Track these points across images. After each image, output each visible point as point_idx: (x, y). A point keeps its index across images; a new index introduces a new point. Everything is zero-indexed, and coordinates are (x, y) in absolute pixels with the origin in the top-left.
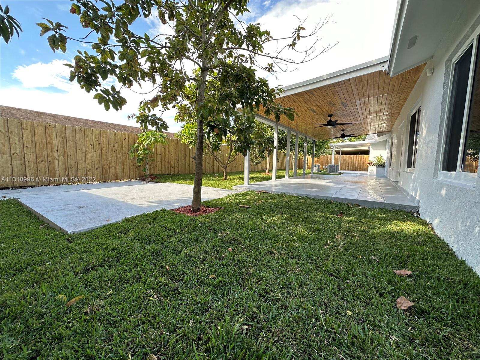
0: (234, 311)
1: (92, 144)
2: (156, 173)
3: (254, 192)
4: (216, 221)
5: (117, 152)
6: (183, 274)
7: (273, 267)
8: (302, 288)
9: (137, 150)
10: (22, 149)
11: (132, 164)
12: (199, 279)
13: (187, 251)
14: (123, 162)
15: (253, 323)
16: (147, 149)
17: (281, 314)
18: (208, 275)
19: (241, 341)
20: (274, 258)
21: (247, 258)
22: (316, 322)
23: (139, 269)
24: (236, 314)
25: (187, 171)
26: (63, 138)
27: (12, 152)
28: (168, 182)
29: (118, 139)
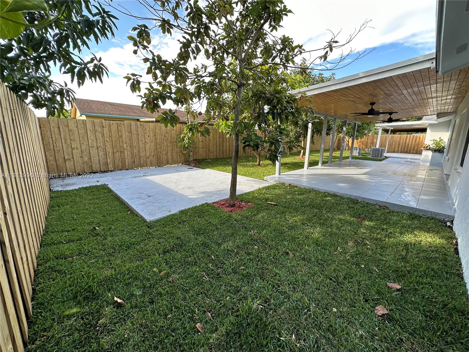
0: (255, 295)
1: (149, 136)
2: (198, 158)
3: (283, 184)
4: (247, 219)
5: (168, 141)
6: (223, 263)
7: (286, 266)
8: (305, 286)
9: (183, 140)
10: (104, 143)
11: (179, 151)
12: (233, 269)
13: (225, 245)
14: (172, 150)
15: (266, 305)
16: (191, 138)
17: (285, 302)
18: (240, 266)
19: (257, 315)
20: (288, 259)
21: (268, 256)
22: (307, 312)
23: (195, 256)
24: (256, 297)
25: (224, 156)
26: (129, 133)
27: (98, 146)
28: (209, 168)
29: (168, 130)
